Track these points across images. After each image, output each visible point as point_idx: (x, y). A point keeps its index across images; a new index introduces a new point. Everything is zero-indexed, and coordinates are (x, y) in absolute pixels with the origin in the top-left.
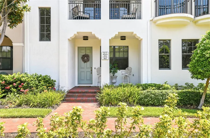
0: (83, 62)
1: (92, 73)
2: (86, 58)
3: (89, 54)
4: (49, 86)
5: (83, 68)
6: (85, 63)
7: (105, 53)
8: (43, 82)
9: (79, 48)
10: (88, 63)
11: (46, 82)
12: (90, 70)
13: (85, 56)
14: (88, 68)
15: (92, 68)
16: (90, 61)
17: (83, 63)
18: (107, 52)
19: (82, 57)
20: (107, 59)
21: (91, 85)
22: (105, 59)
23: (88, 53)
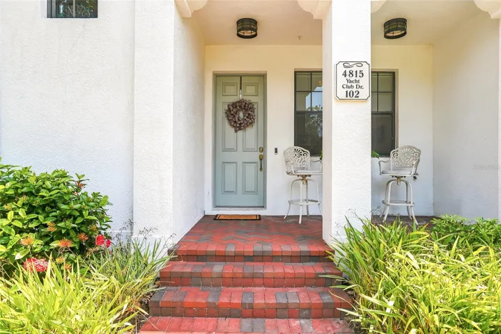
0: (233, 130)
1: (262, 167)
2: (241, 115)
3: (253, 99)
4: (59, 235)
5: (231, 150)
6: (240, 133)
7: (355, 69)
8: (22, 212)
9: (217, 76)
10: (250, 132)
11: (43, 207)
12: (255, 156)
13: (240, 106)
14: (251, 150)
15: (263, 150)
16: (255, 125)
17: (230, 130)
18: (359, 64)
19: (229, 110)
20: (361, 96)
21: (262, 212)
22: (351, 96)
23: (249, 94)
